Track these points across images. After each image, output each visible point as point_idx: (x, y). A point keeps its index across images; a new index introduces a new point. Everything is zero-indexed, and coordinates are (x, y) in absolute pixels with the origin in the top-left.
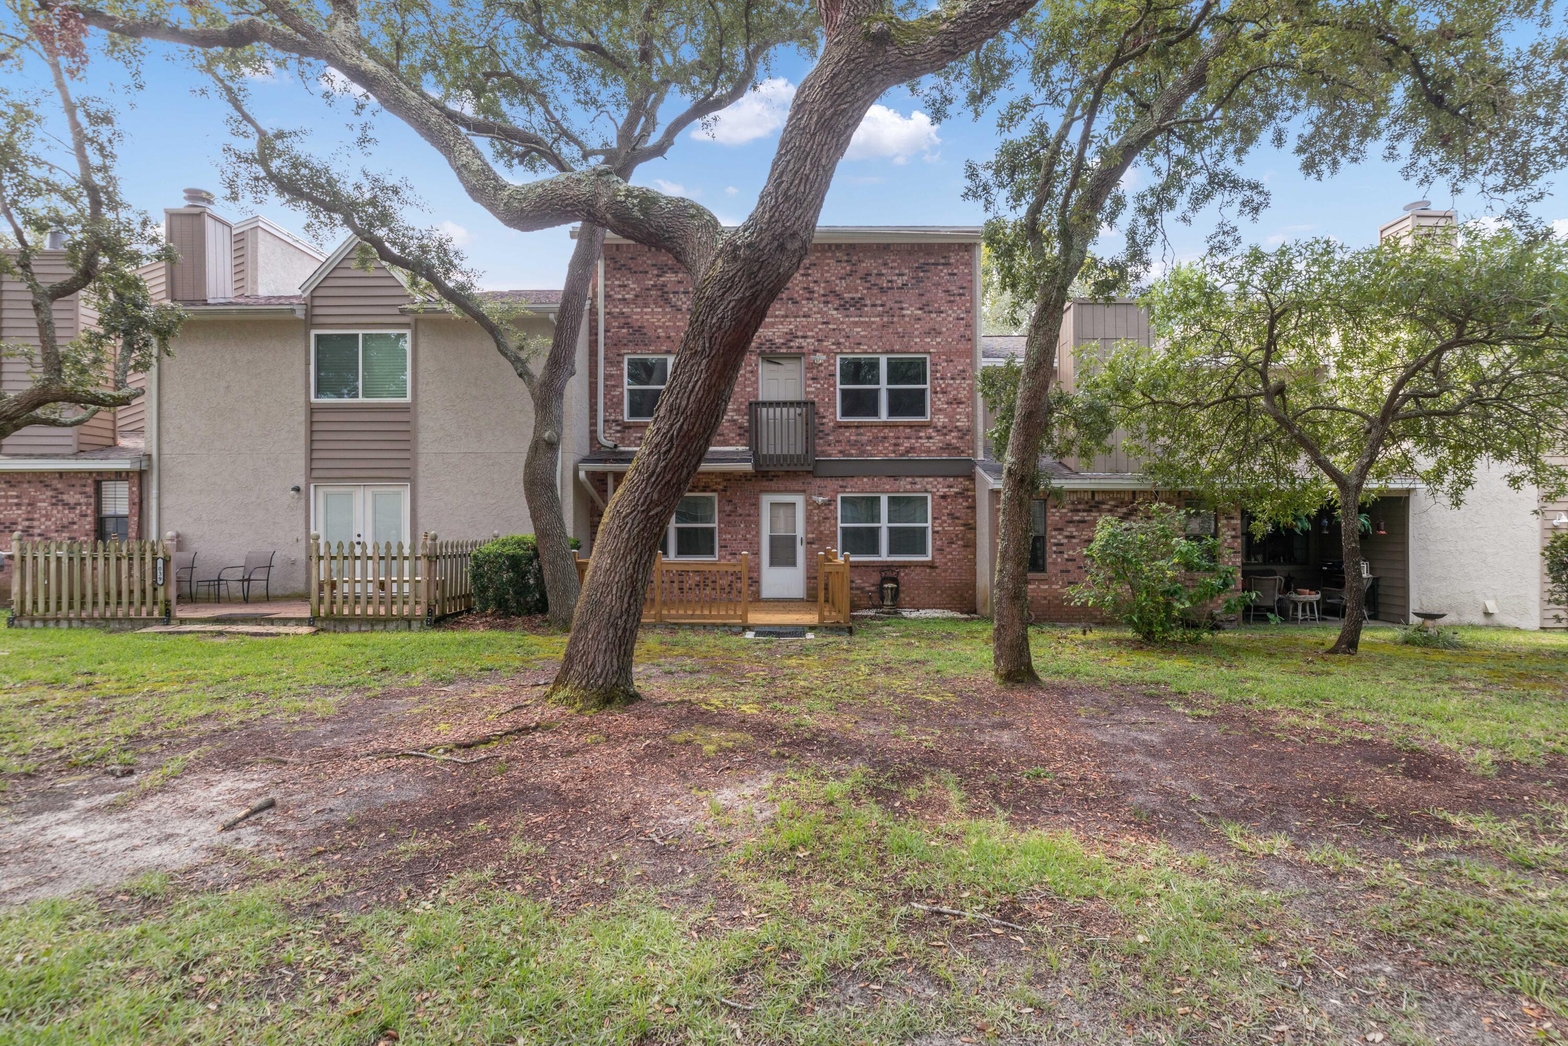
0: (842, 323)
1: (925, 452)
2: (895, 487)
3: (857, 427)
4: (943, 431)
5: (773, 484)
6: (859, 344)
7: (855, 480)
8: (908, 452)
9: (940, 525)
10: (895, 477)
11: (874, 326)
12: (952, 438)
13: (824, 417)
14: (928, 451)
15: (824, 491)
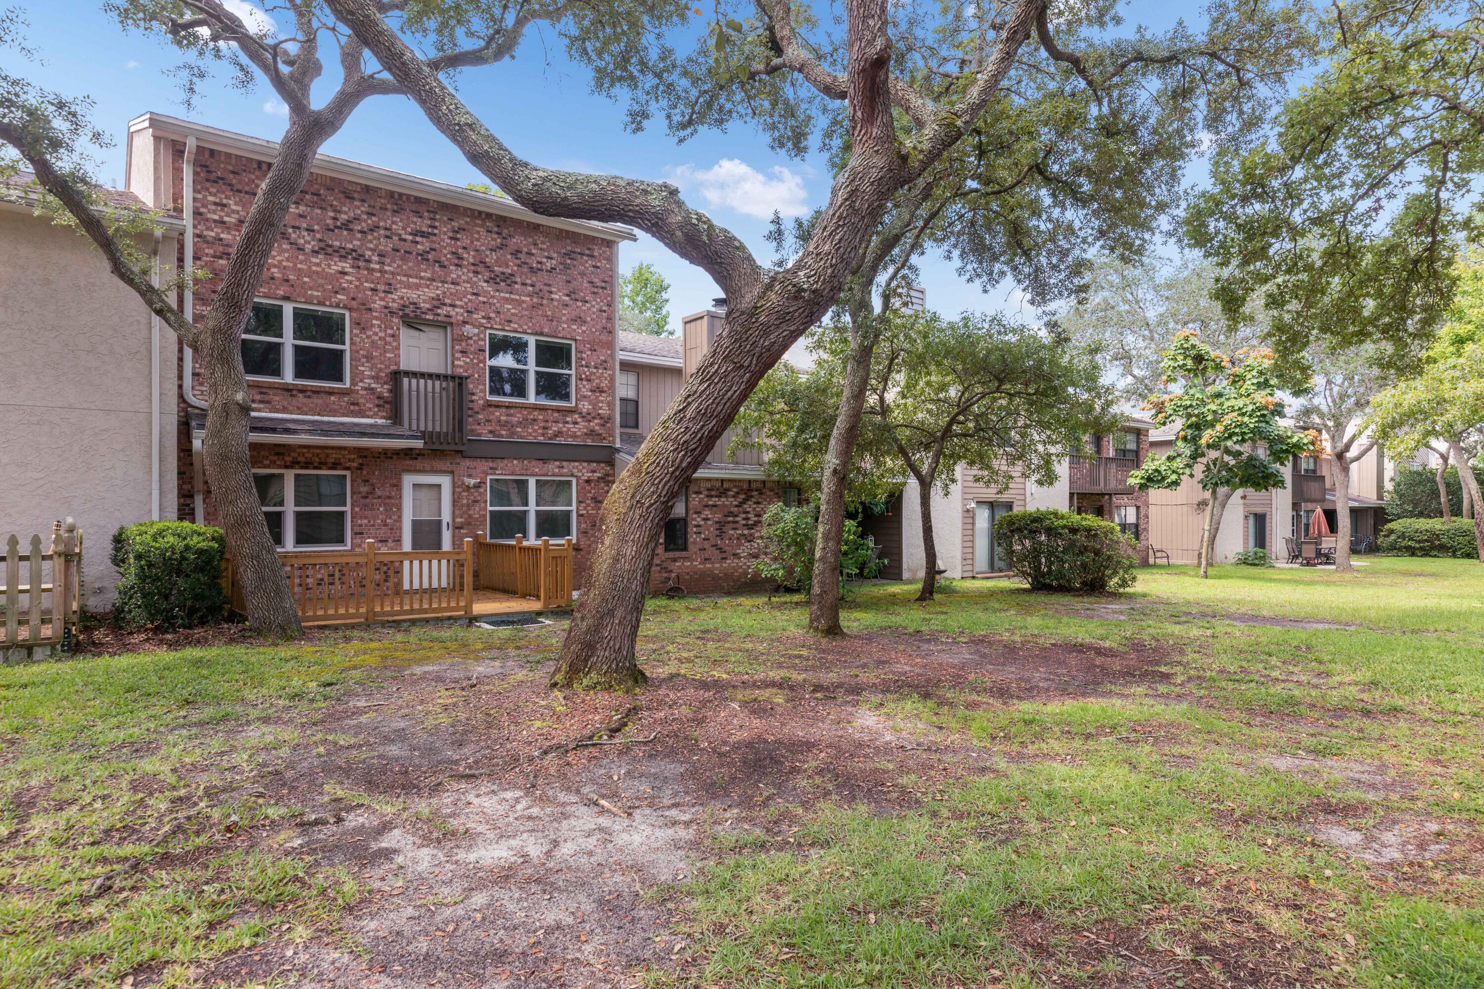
0: (493, 297)
1: (571, 437)
2: (544, 471)
3: (508, 407)
4: (587, 417)
5: (418, 464)
6: (510, 321)
7: (505, 462)
8: (556, 436)
9: (585, 509)
10: (544, 460)
11: (524, 305)
12: (595, 424)
13: (473, 394)
14: (575, 436)
15: (473, 472)
